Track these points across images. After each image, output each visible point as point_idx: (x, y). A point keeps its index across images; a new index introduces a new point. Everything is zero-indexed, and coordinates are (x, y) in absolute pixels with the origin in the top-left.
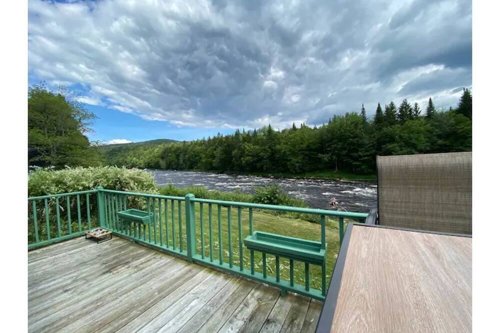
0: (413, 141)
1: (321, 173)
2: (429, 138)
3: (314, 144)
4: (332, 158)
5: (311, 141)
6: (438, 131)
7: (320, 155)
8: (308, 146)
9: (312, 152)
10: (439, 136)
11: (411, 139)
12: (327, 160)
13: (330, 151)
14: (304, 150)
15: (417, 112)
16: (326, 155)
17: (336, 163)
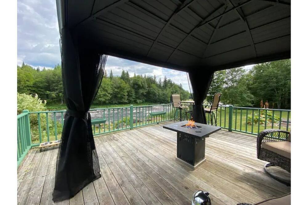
0: (106, 88)
1: (49, 106)
2: (112, 88)
3: (41, 82)
4: (59, 95)
5: (37, 80)
6: (115, 85)
7: (48, 92)
8: (35, 84)
9: (39, 89)
10: (115, 88)
11: (105, 87)
12: (54, 96)
13: (57, 89)
14: (31, 87)
15: (106, 74)
16: (54, 92)
17: (62, 98)
